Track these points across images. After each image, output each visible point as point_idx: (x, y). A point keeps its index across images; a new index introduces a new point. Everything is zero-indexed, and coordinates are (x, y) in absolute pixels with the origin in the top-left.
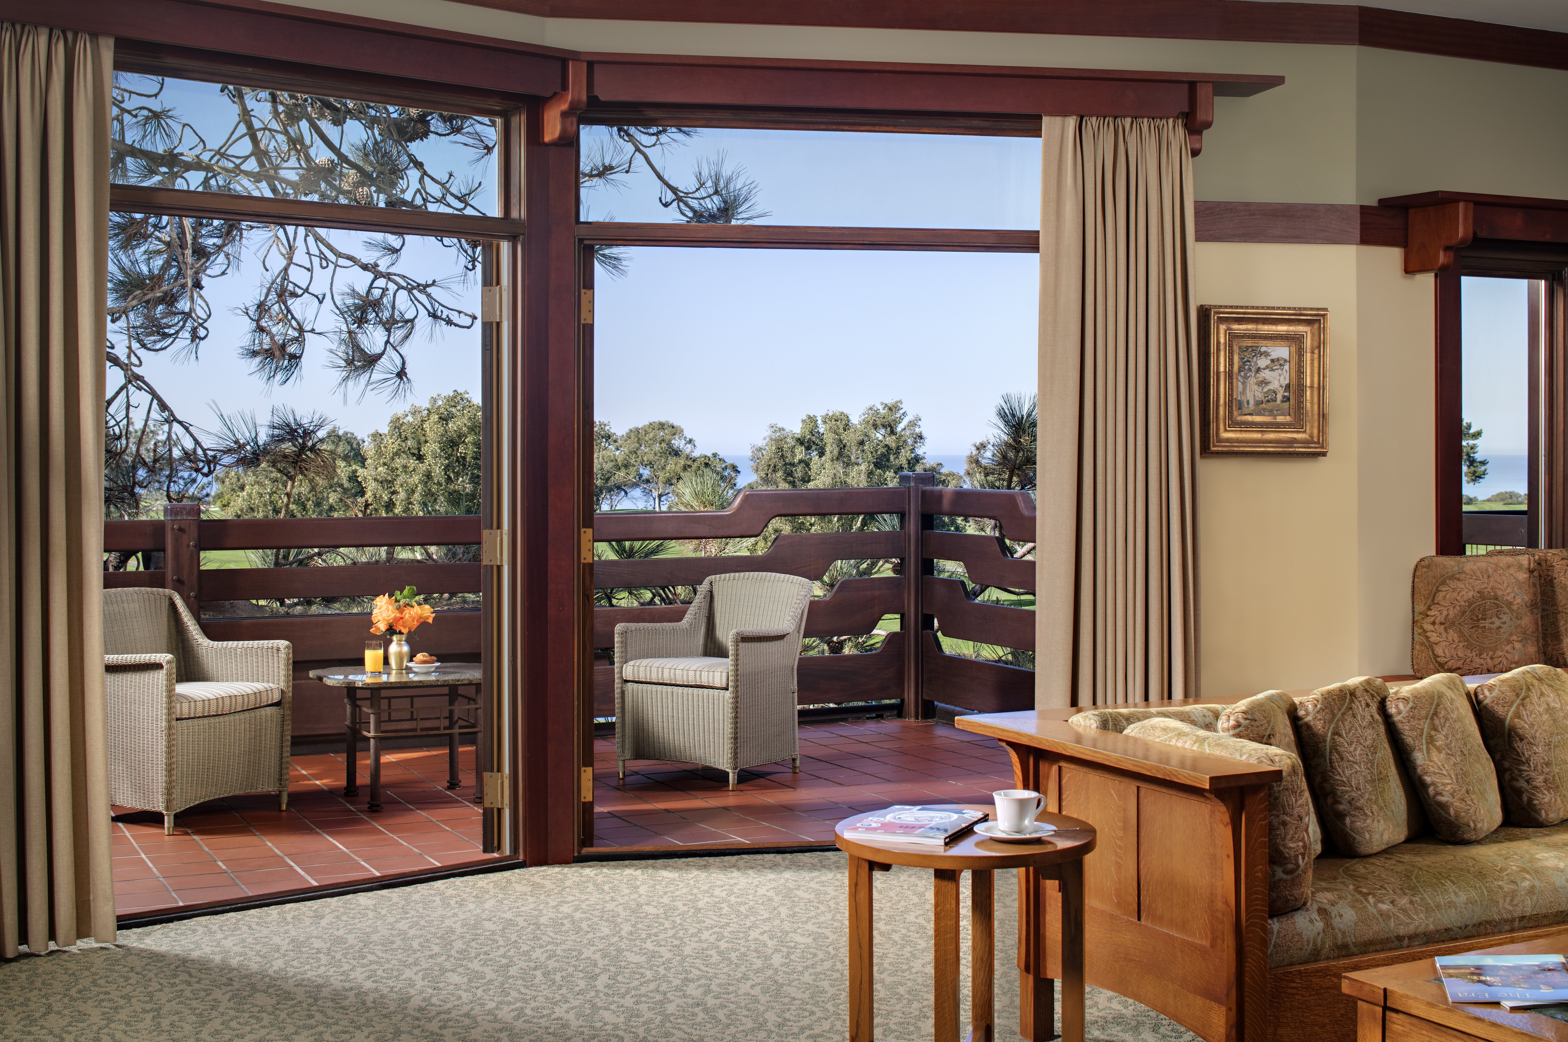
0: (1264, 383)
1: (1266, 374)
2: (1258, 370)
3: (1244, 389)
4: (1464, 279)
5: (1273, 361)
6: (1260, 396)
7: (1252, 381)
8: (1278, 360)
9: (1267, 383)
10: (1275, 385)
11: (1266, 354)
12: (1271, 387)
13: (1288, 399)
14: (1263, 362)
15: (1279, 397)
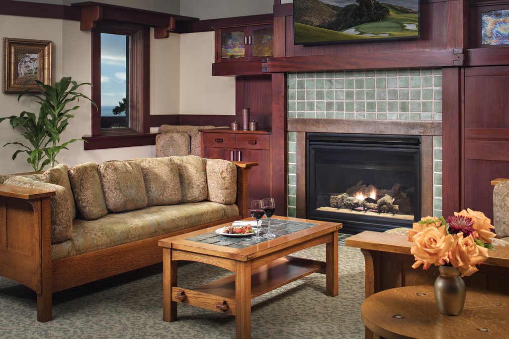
0: (28, 67)
1: (29, 64)
2: (26, 62)
3: (20, 68)
4: (101, 34)
5: (31, 59)
6: (26, 71)
7: (23, 66)
8: (33, 59)
9: (29, 67)
10: (32, 67)
11: (29, 57)
12: (30, 68)
13: (37, 73)
14: (27, 59)
15: (34, 72)
